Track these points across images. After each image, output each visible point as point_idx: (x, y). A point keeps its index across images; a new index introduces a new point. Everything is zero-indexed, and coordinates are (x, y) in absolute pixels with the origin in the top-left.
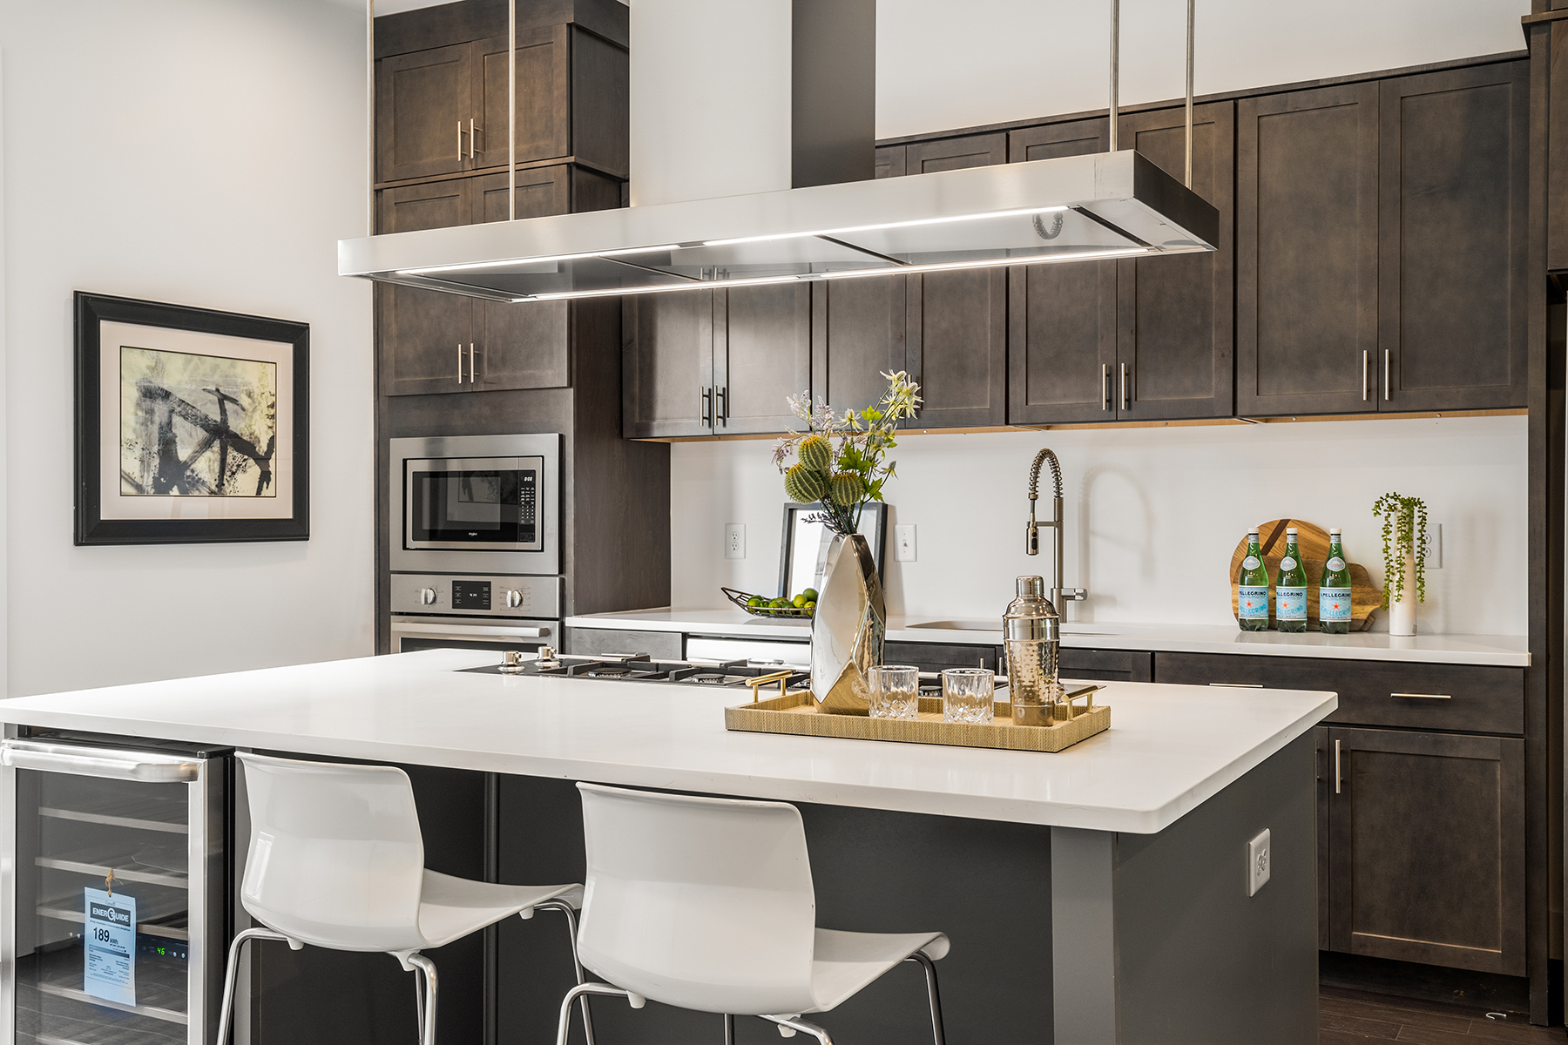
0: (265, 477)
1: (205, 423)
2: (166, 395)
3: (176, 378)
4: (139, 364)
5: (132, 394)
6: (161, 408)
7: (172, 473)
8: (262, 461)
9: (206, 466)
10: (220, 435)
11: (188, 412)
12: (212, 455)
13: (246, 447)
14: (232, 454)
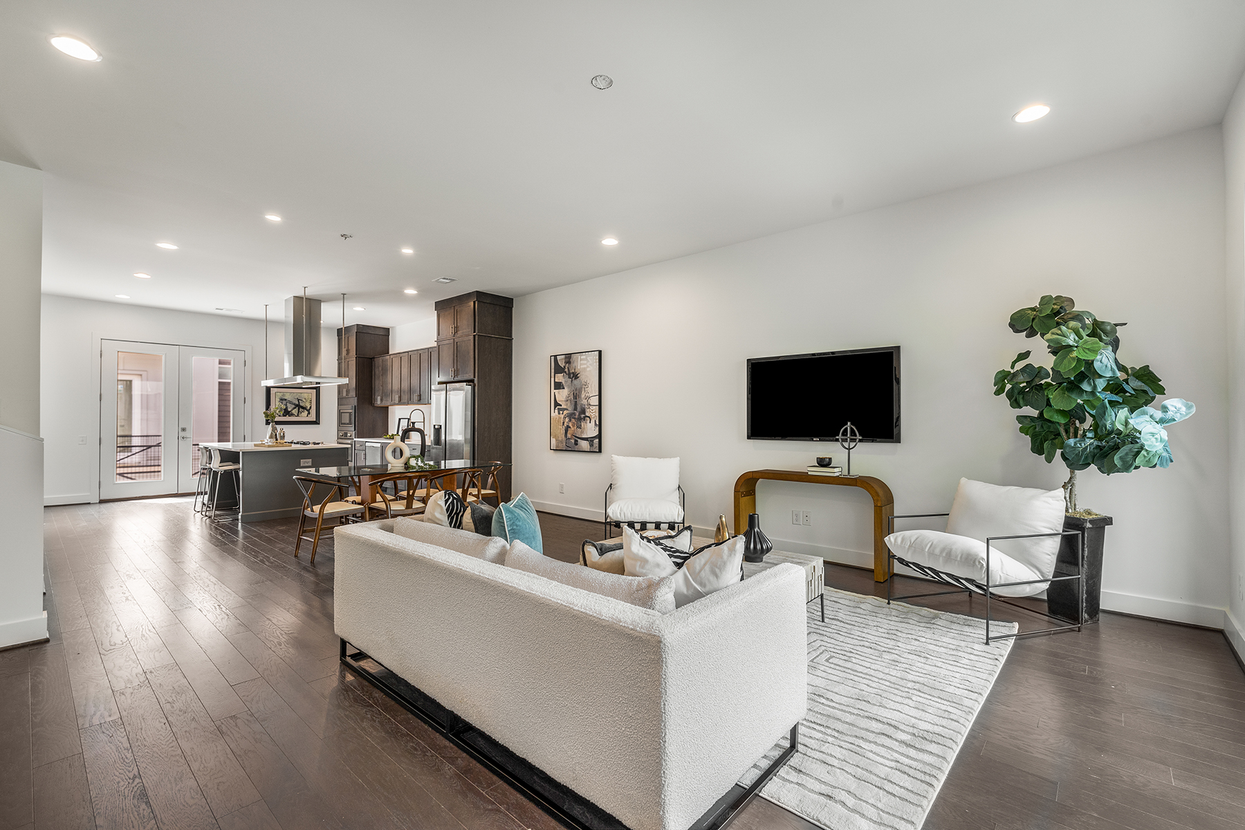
0: (309, 413)
1: (294, 404)
2: (286, 400)
3: (288, 397)
4: (279, 395)
5: (278, 400)
6: (284, 402)
7: (287, 413)
8: (308, 411)
9: (295, 412)
10: (298, 406)
11: (291, 402)
12: (296, 410)
13: (304, 408)
14: (301, 410)
